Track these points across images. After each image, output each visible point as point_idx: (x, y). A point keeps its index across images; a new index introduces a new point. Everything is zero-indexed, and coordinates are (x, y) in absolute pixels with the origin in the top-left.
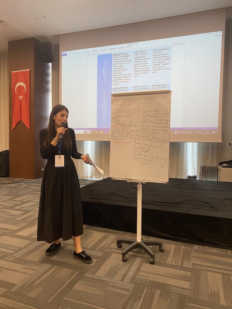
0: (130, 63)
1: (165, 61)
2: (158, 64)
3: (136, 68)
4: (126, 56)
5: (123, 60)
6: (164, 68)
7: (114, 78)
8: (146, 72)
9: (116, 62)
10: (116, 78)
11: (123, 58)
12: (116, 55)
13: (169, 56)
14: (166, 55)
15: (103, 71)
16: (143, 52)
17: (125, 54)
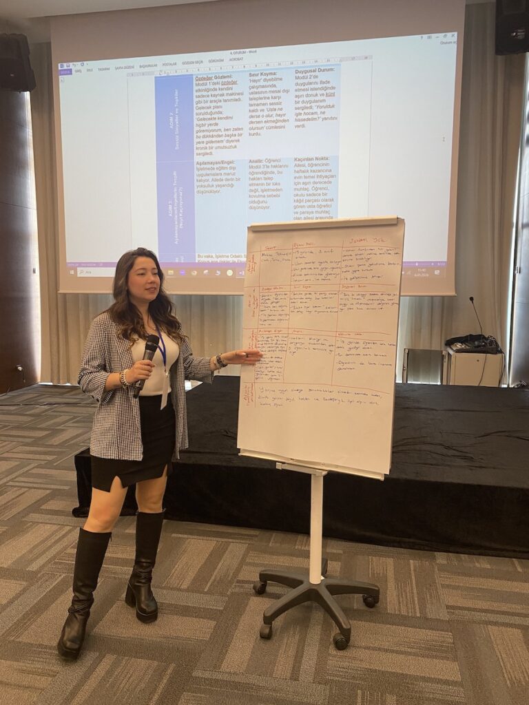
0: (239, 100)
1: (324, 100)
2: (309, 105)
3: (254, 114)
4: (229, 83)
5: (221, 92)
6: (323, 116)
7: (198, 137)
8: (278, 124)
9: (203, 96)
10: (204, 137)
11: (221, 86)
12: (204, 79)
13: (333, 88)
14: (328, 85)
15: (171, 119)
16: (271, 75)
17: (225, 77)
